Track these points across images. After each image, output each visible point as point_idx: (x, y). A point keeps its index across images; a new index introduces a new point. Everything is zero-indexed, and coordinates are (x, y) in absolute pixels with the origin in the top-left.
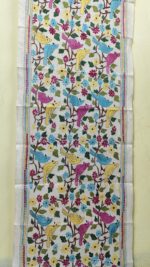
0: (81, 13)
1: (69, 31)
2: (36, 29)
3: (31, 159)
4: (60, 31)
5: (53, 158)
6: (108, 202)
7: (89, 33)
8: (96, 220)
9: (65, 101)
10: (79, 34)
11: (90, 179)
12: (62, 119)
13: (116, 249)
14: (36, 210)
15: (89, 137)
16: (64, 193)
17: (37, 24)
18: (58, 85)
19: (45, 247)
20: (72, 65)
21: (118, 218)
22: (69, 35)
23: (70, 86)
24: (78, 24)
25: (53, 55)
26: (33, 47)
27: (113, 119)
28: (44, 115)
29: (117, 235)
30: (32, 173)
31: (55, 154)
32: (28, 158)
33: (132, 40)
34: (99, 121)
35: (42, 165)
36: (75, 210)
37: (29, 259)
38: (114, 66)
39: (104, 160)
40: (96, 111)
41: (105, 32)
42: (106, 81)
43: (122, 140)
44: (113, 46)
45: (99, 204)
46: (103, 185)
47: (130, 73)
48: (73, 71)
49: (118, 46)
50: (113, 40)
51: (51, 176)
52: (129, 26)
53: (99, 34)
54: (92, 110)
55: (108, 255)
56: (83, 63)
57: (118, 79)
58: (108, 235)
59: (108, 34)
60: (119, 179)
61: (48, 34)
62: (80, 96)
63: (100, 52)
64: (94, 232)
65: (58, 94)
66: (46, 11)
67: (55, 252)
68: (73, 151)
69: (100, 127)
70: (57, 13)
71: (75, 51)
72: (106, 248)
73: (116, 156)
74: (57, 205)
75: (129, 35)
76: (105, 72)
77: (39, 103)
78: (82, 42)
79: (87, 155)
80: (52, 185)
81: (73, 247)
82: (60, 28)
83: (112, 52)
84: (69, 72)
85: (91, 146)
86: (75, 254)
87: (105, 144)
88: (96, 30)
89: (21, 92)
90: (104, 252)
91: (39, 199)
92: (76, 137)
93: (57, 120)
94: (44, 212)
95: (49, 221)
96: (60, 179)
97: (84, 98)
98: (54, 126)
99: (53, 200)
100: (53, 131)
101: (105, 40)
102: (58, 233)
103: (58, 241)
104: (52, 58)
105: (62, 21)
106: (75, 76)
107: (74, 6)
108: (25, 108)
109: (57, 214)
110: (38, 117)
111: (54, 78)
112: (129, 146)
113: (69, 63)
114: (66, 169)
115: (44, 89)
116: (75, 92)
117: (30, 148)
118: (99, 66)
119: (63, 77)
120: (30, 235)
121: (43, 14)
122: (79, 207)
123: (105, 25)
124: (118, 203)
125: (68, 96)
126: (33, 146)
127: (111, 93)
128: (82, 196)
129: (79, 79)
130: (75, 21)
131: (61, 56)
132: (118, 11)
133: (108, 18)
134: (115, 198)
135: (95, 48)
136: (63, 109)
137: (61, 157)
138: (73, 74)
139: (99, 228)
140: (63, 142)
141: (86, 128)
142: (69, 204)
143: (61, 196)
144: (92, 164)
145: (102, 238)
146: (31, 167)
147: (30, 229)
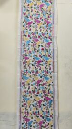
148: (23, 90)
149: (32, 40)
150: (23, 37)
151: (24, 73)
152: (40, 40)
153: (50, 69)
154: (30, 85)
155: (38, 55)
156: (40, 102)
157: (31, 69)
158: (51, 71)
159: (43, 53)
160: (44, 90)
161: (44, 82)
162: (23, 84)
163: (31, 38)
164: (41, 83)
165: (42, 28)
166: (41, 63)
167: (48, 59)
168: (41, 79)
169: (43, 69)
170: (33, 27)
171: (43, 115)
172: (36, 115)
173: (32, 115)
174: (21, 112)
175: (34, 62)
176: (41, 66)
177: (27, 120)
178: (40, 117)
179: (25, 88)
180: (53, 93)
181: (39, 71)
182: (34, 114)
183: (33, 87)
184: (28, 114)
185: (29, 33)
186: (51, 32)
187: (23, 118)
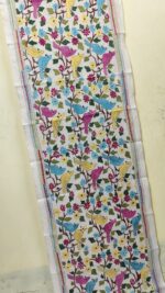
0: (68, 17)
1: (59, 39)
2: (26, 43)
3: (47, 173)
4: (50, 40)
5: (68, 168)
6: (127, 199)
7: (79, 37)
8: (119, 217)
9: (69, 112)
10: (70, 39)
11: (106, 181)
12: (69, 129)
13: (141, 239)
14: (62, 219)
15: (99, 142)
16: (85, 199)
17: (25, 38)
18: (59, 97)
19: (76, 250)
20: (69, 73)
21: (139, 211)
22: (60, 42)
23: (71, 95)
24: (67, 29)
25: (48, 66)
26: (27, 63)
27: (119, 120)
28: (51, 129)
29: (140, 227)
30: (52, 187)
31: (70, 164)
32: (45, 173)
33: (125, 35)
34: (105, 124)
35: (59, 177)
36: (98, 212)
37: (64, 263)
38: (111, 66)
39: (116, 161)
40: (101, 115)
41: (96, 31)
42: (106, 83)
43: (131, 138)
44: (106, 45)
45: (119, 202)
46: (120, 184)
47: (128, 71)
48: (72, 79)
49: (111, 44)
50: (106, 39)
51: (69, 186)
52: (119, 21)
53: (90, 35)
54: (97, 115)
55: (135, 246)
56: (79, 69)
57: (117, 78)
58: (132, 229)
59: (99, 34)
60: (134, 176)
61: (38, 46)
62: (82, 103)
63: (94, 54)
64: (119, 228)
65: (61, 105)
66: (32, 22)
67: (86, 253)
68: (86, 158)
69: (107, 131)
70: (43, 22)
71: (69, 59)
72: (132, 240)
73: (127, 155)
74: (80, 211)
75: (121, 30)
76: (103, 75)
77: (44, 117)
78: (75, 47)
79: (100, 160)
80: (72, 194)
81: (102, 245)
82: (50, 37)
83: (107, 52)
84: (68, 81)
85: (102, 151)
86: (105, 251)
87: (115, 145)
88: (86, 31)
89: (24, 110)
90: (131, 244)
91: (63, 208)
92: (86, 144)
93: (64, 132)
94: (69, 219)
95: (76, 226)
96: (78, 187)
97: (87, 105)
98: (63, 138)
99: (76, 207)
100: (63, 143)
101: (97, 40)
102: (86, 235)
103: (87, 243)
104: (48, 70)
105: (50, 29)
106: (74, 84)
107: (59, 11)
108: (32, 126)
109: (82, 219)
110: (46, 132)
111: (53, 90)
112: (138, 143)
113: (65, 72)
114: (82, 176)
115: (46, 104)
116: (77, 100)
117: (44, 163)
118: (96, 69)
119: (62, 88)
120: (61, 242)
121: (30, 26)
122: (101, 209)
123: (95, 24)
124: (137, 198)
125: (71, 105)
126: (47, 161)
127: (113, 95)
128: (102, 198)
129: (78, 86)
130: (63, 26)
131: (57, 66)
132: (105, 7)
133: (96, 16)
134: (133, 194)
135: (88, 51)
136: (68, 119)
137: (75, 166)
138: (72, 82)
139: (122, 223)
140: (75, 152)
141: (94, 134)
142: (91, 208)
143: (83, 202)
144: (105, 167)
145: (127, 232)
146: (49, 181)
147: (60, 237)
148: (56, 206)
149: (53, 53)
150: (22, 47)
151: (48, 158)
152: (79, 51)
153: (121, 134)
154: (73, 189)
155: (81, 97)
156: (108, 228)
157: (68, 142)
158: (124, 138)
159: (95, 90)
160: (113, 193)
161: (110, 171)
162: (51, 190)
163: (49, 48)
164: (102, 176)
165: (77, 12)
166: (94, 120)
167: (112, 105)
168: (100, 165)
169: (102, 135)
170: (50, 11)
171: (120, 257)
172: (102, 263)
173: (91, 264)
174: (61, 265)
175: (73, 120)
176: (94, 128)
177: (81, 280)
178: (114, 266)
179: (61, 199)
180: (140, 196)
181: (92, 143)
182: (98, 260)
183: (81, 191)
184: (81, 265)
185: (42, 32)
186: (107, 20)
187: (70, 277)
